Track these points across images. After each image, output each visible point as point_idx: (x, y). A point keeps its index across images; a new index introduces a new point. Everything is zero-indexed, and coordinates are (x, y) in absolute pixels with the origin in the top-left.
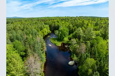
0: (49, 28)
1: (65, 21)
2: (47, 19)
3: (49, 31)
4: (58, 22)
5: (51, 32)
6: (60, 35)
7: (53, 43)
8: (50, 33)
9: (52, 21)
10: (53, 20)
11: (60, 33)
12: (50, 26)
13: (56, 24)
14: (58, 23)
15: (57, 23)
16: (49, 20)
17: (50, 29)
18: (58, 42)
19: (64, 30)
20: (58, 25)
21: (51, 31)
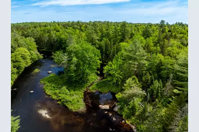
0: (34, 46)
1: (74, 28)
2: (30, 25)
3: (36, 55)
4: (58, 31)
5: (41, 57)
6: (73, 67)
7: (54, 97)
8: (39, 60)
9: (42, 29)
10: (45, 26)
11: (75, 59)
12: (38, 41)
13: (54, 36)
14: (58, 33)
15: (55, 32)
16: (35, 27)
17: (38, 48)
18: (72, 92)
19: (86, 50)
20: (59, 38)
21: (41, 53)
